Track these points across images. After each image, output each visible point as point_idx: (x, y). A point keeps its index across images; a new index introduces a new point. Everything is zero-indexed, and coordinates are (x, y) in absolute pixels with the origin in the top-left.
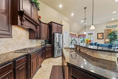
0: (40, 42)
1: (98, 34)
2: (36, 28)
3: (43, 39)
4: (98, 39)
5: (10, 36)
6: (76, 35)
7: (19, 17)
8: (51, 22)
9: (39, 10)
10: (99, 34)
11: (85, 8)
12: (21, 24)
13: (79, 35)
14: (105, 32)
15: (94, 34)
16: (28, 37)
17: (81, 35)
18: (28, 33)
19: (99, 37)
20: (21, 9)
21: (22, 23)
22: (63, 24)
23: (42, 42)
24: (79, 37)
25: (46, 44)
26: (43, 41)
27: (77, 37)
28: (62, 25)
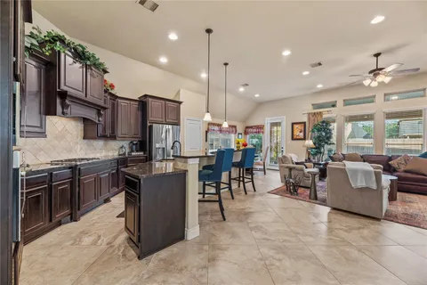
0: (116, 148)
1: (293, 124)
2: (99, 114)
3: (123, 138)
4: (293, 139)
5: (43, 134)
6: (235, 127)
7: (58, 101)
8: (146, 96)
9: (105, 72)
10: (296, 126)
11: (226, 64)
12: (63, 113)
13: (247, 127)
14: (309, 119)
15: (284, 124)
16: (81, 133)
17: (251, 127)
18: (80, 126)
19: (297, 133)
20: (63, 87)
21: (65, 110)
22: (181, 100)
23: (122, 147)
24: (246, 133)
25: (132, 151)
26: (126, 144)
27: (239, 131)
28: (180, 103)
